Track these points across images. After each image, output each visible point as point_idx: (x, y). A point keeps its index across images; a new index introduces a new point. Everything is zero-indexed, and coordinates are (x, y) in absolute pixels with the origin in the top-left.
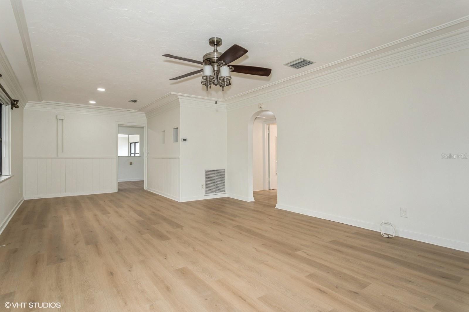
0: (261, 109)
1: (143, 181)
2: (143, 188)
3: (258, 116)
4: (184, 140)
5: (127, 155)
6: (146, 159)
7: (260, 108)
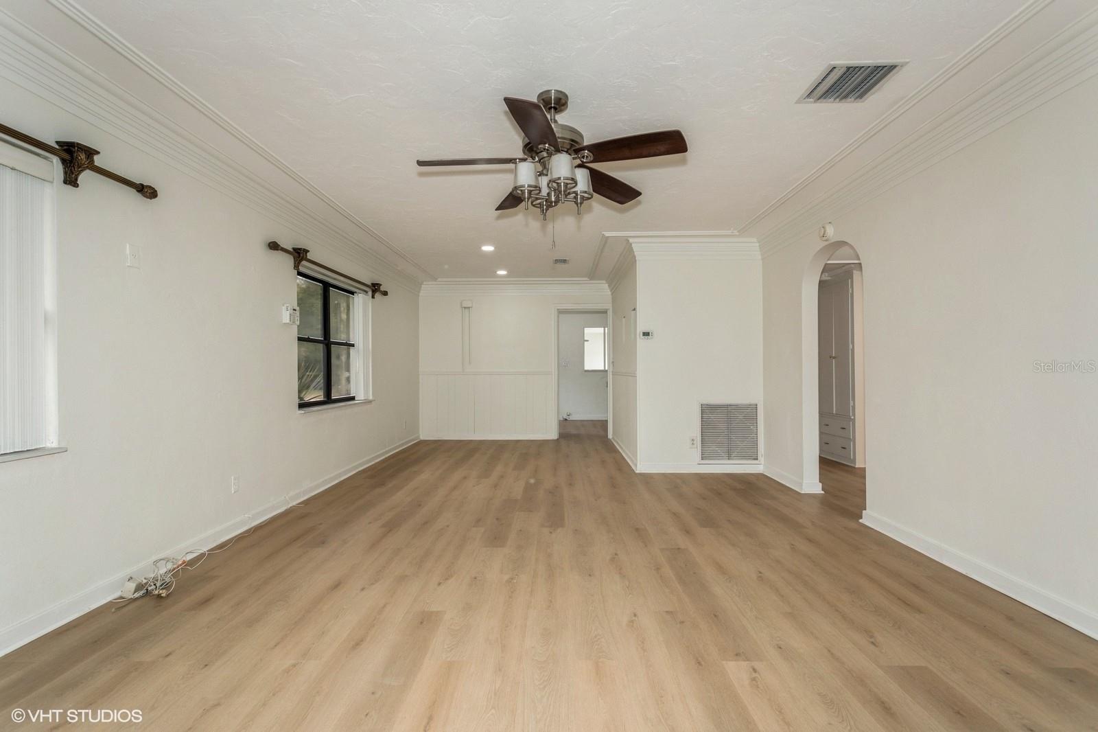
0: (826, 240)
1: (607, 421)
2: (607, 436)
3: (828, 260)
4: (646, 334)
5: (602, 368)
6: (611, 376)
7: (825, 238)
